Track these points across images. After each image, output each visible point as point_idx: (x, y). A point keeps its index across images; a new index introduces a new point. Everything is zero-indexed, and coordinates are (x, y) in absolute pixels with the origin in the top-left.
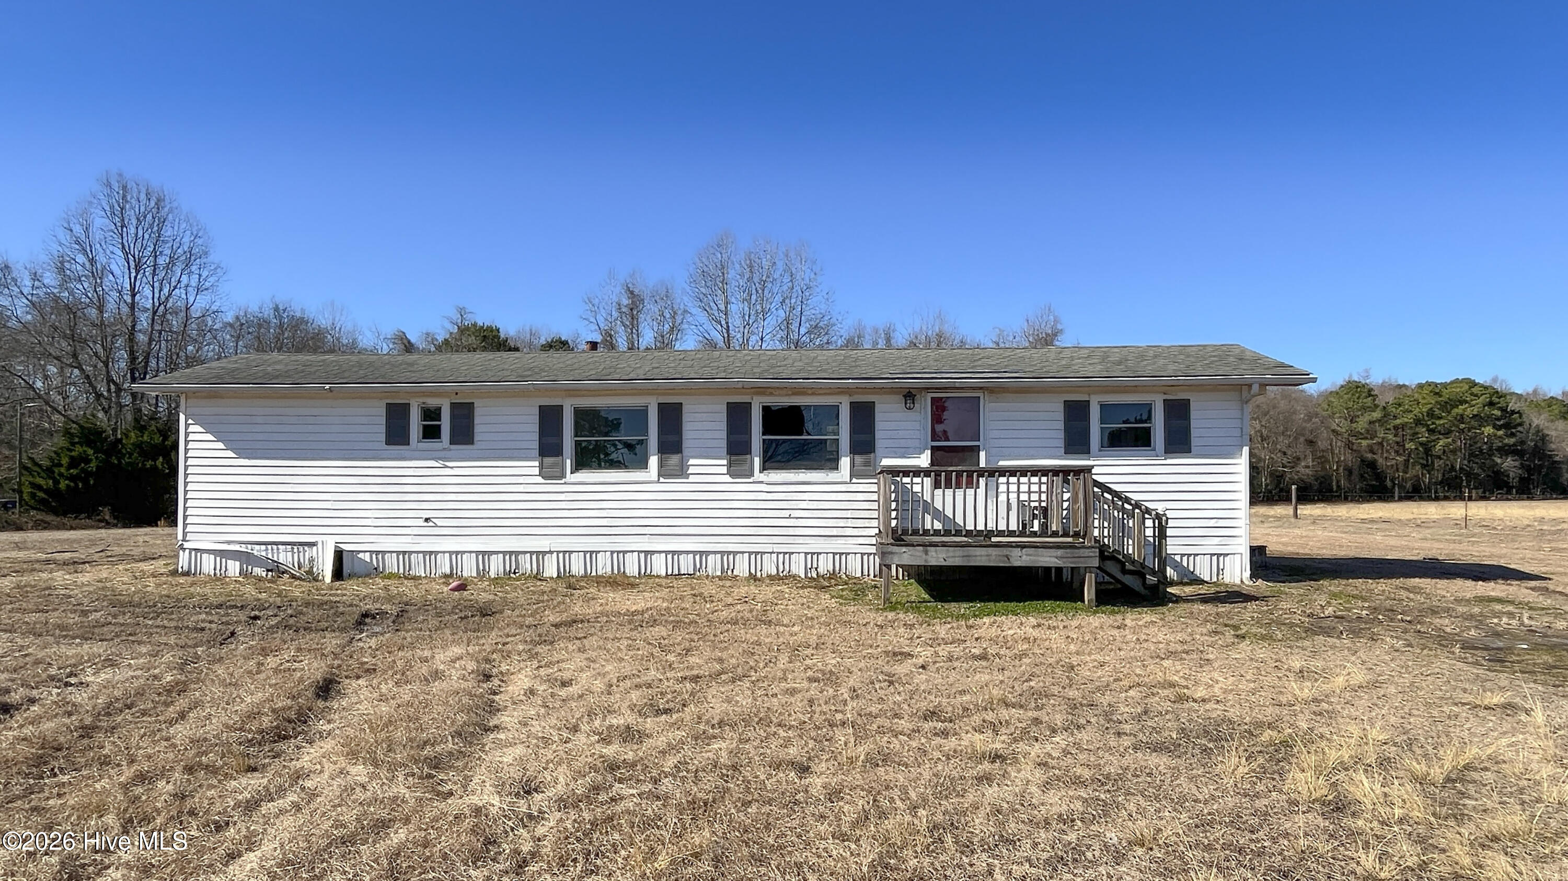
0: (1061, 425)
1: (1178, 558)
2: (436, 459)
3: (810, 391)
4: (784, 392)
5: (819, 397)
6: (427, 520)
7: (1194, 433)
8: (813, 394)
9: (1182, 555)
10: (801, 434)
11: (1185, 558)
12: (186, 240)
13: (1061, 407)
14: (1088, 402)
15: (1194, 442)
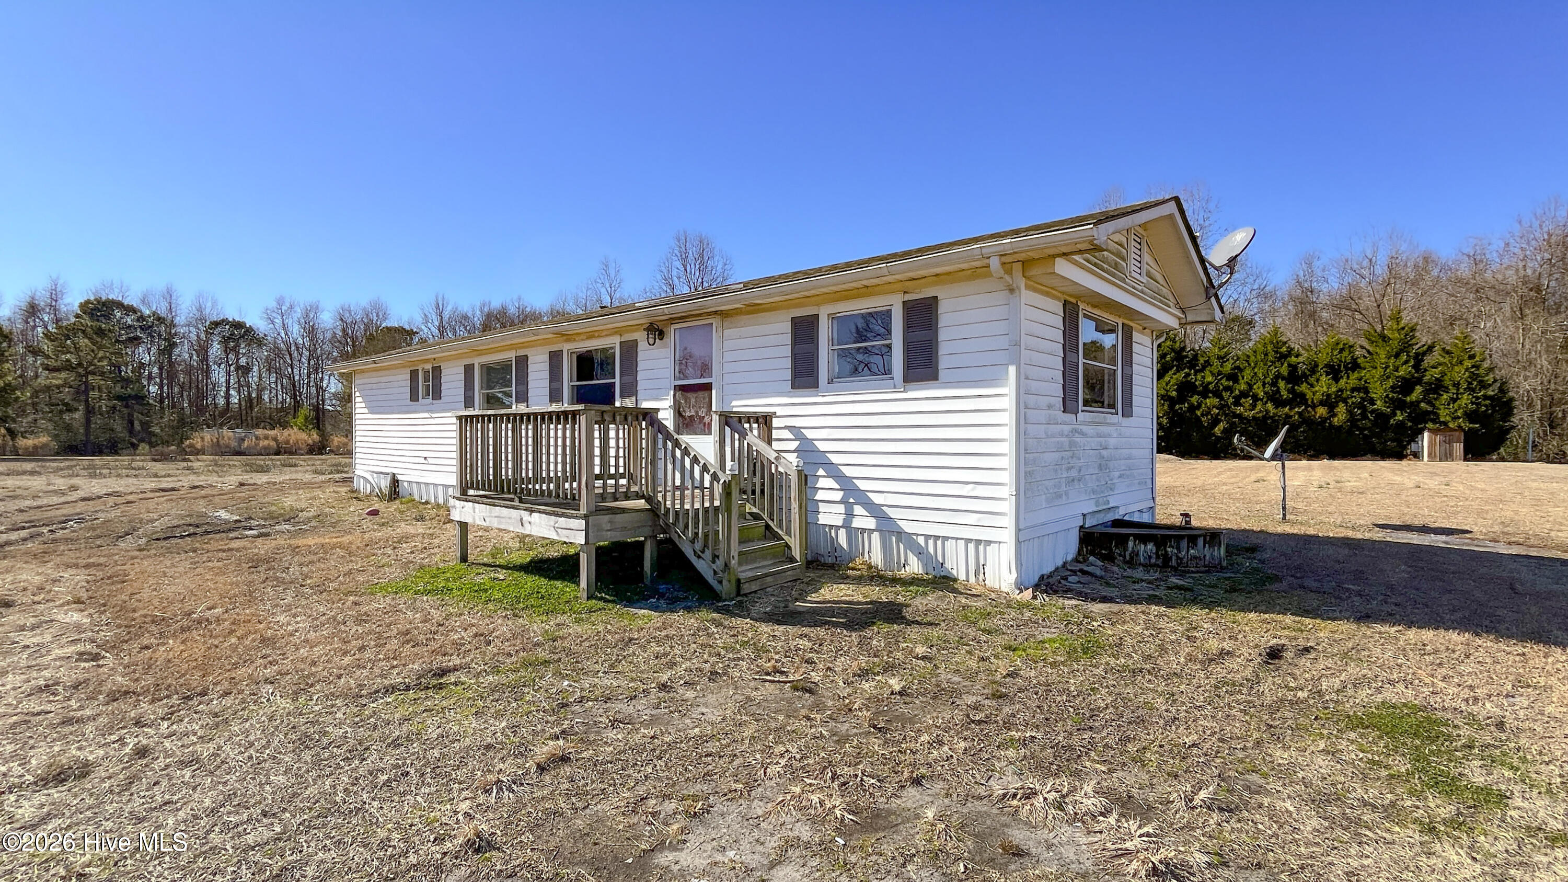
0: (787, 351)
1: (921, 540)
2: (427, 411)
3: (596, 334)
4: (582, 337)
5: (602, 339)
6: (425, 458)
7: (944, 349)
8: (599, 336)
9: (927, 537)
10: (592, 379)
11: (931, 542)
12: (719, 268)
13: (787, 327)
14: (817, 316)
15: (944, 362)
